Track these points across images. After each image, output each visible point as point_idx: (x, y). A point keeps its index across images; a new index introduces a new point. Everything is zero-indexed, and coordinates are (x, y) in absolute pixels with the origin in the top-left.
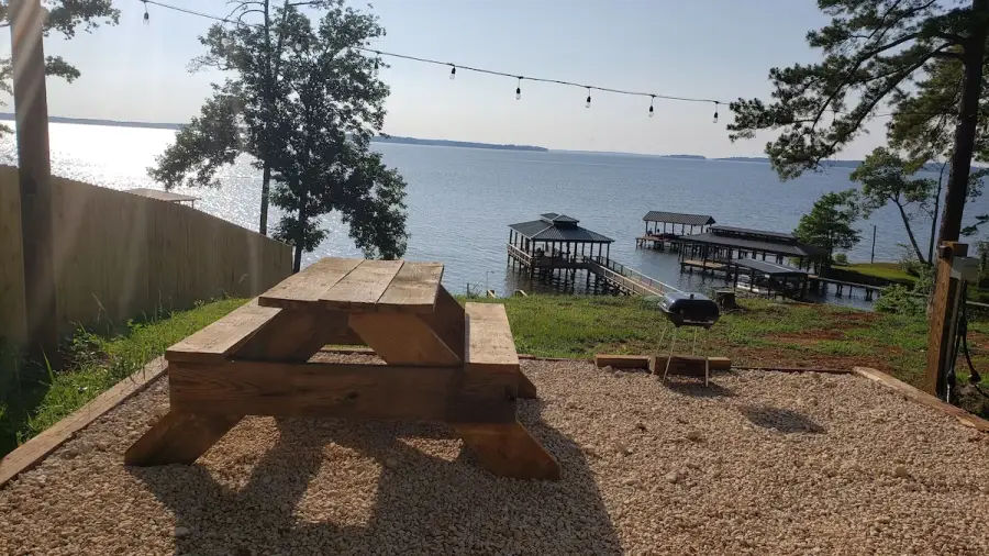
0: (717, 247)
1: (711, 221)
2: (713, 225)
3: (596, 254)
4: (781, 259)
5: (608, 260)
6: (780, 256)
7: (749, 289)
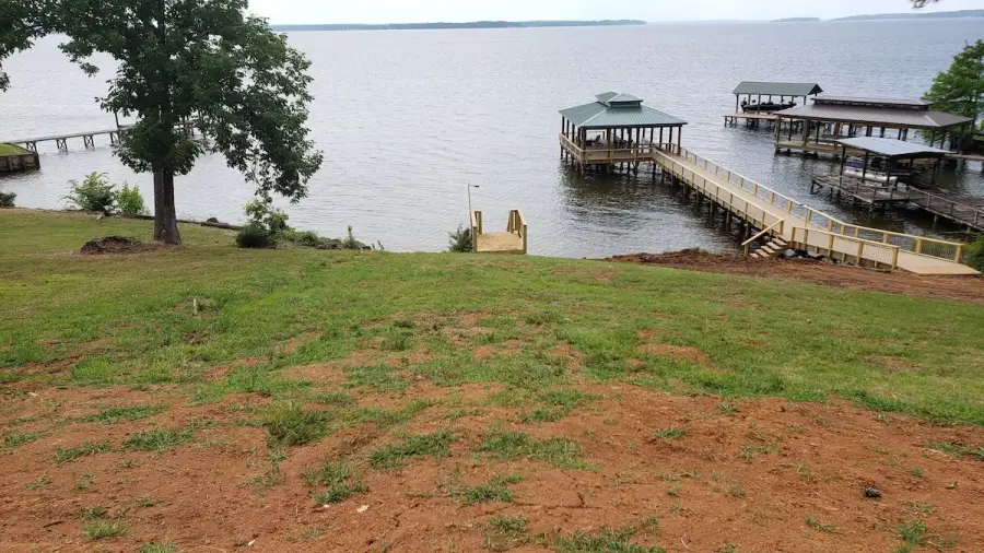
0: (820, 122)
1: (817, 90)
2: (819, 95)
3: (666, 140)
4: (906, 131)
5: (679, 149)
6: (903, 129)
7: (860, 174)
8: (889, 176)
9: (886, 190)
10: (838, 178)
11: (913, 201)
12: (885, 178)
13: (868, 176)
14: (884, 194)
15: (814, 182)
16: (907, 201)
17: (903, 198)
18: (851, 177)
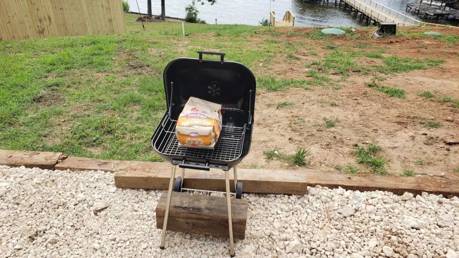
7: (429, 3)
8: (442, 3)
9: (440, 9)
10: (419, 4)
11: (452, 14)
12: (440, 4)
13: (432, 3)
14: (439, 11)
15: (408, 6)
16: (449, 14)
17: (447, 13)
18: (425, 4)
